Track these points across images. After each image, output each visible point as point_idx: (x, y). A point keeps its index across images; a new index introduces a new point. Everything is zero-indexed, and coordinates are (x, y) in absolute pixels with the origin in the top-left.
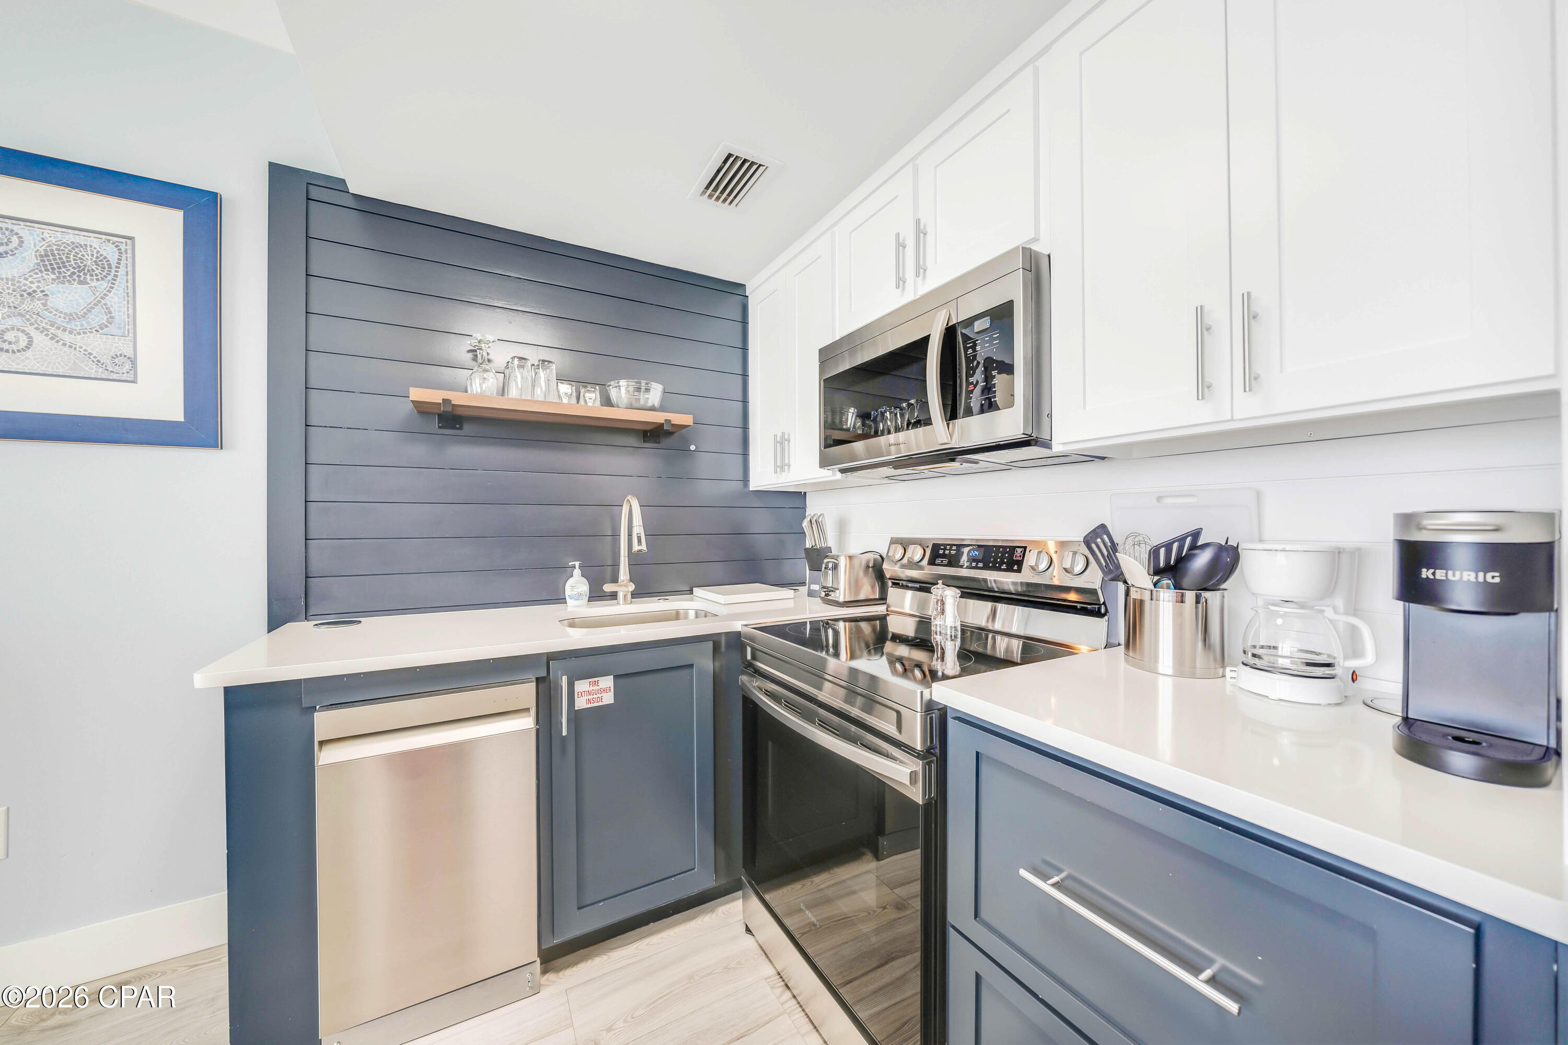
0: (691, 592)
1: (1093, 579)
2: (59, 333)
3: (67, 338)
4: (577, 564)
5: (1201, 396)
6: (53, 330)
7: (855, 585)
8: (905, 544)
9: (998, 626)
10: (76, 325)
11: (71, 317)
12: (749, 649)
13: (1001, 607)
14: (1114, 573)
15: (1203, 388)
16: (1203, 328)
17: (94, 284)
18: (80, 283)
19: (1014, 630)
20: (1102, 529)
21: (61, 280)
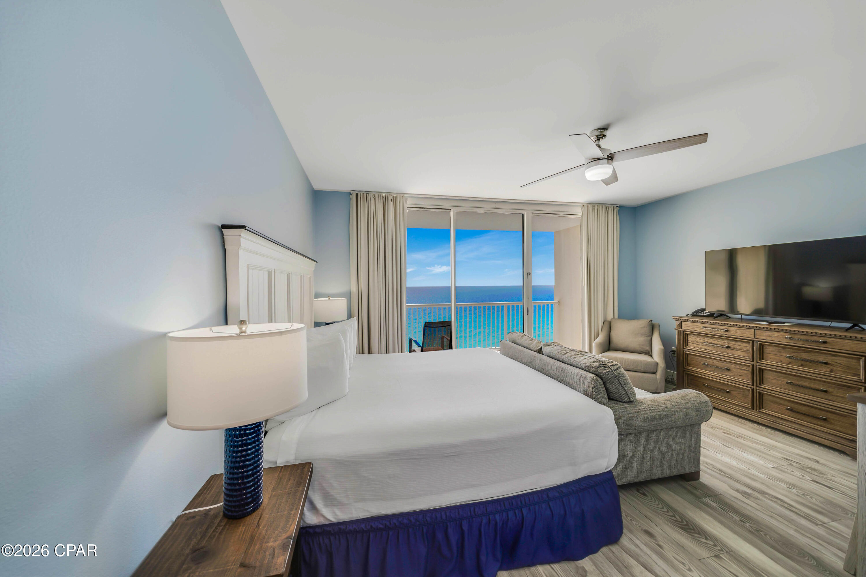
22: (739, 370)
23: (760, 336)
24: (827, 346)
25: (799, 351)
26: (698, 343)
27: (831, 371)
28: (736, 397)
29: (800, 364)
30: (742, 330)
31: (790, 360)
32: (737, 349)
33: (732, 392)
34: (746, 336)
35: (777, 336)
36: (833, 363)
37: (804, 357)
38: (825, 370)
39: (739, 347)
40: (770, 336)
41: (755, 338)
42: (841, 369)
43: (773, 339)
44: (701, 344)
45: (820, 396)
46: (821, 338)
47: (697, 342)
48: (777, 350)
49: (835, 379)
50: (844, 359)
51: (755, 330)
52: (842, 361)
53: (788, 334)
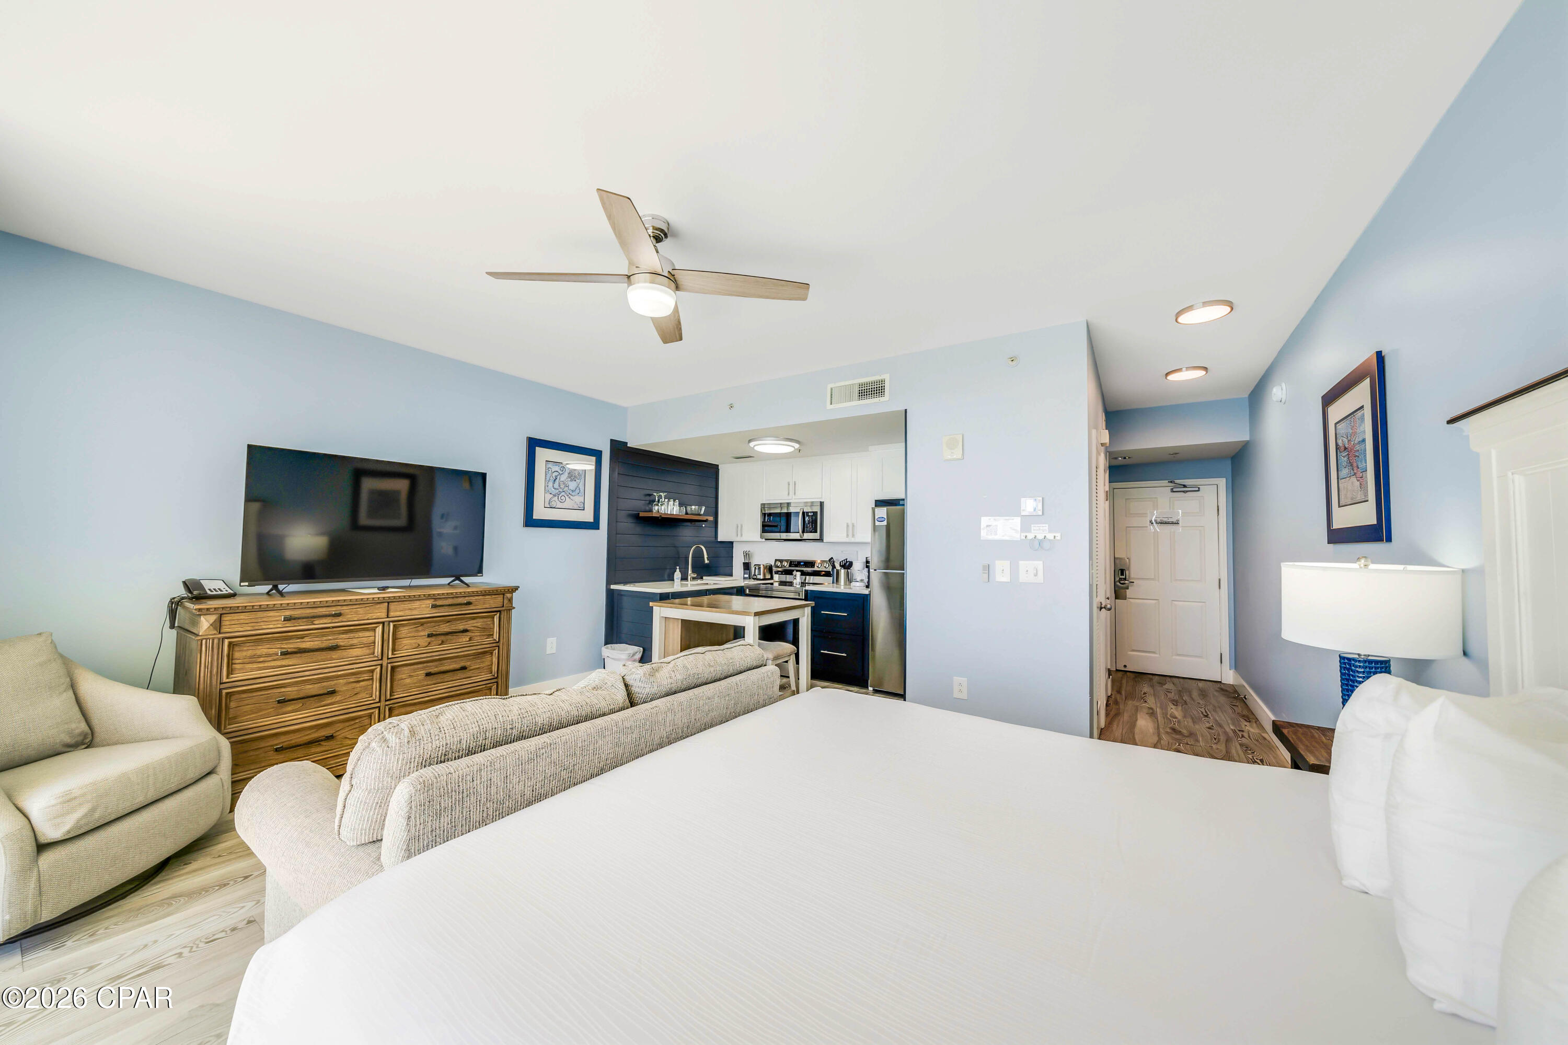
0: (702, 578)
1: (830, 569)
2: (570, 496)
3: (571, 497)
4: (678, 567)
5: (847, 537)
6: (569, 496)
7: (764, 575)
8: (781, 561)
9: (807, 582)
10: (573, 494)
11: (573, 491)
12: (747, 590)
13: (808, 577)
14: (834, 567)
15: (848, 536)
16: (848, 526)
17: (577, 481)
18: (575, 481)
19: (811, 582)
20: (832, 558)
21: (571, 481)
22: (354, 685)
23: (396, 611)
24: (471, 607)
25: (440, 624)
26: (261, 659)
27: (470, 639)
28: (346, 738)
29: (440, 642)
30: (368, 608)
31: (429, 640)
32: (352, 647)
33: (334, 735)
34: (374, 617)
35: (419, 606)
36: (472, 628)
37: (445, 630)
38: (464, 639)
39: (355, 641)
40: (410, 609)
41: (388, 617)
42: (479, 634)
43: (414, 612)
44: (270, 659)
45: (458, 678)
46: (467, 598)
47: (260, 656)
48: (414, 630)
49: (475, 648)
50: (481, 620)
51: (388, 603)
52: (479, 623)
53: (433, 600)
